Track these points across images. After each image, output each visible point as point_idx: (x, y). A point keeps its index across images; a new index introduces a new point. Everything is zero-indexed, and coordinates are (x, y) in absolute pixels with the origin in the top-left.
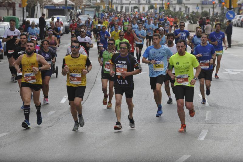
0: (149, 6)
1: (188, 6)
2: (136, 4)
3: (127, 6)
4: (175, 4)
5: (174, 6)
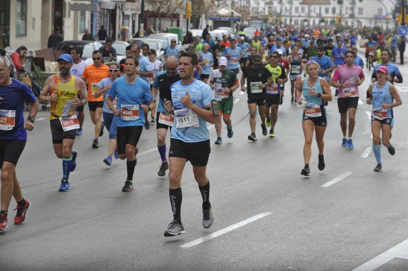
0: (320, 19)
1: (361, 20)
2: (306, 16)
3: (296, 18)
4: (347, 18)
5: (346, 20)
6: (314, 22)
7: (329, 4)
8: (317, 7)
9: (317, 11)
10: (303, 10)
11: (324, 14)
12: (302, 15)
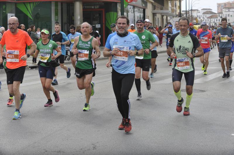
6: (212, 24)
7: (218, 18)
8: (213, 19)
9: (213, 20)
10: (208, 20)
11: (216, 22)
12: (208, 22)
